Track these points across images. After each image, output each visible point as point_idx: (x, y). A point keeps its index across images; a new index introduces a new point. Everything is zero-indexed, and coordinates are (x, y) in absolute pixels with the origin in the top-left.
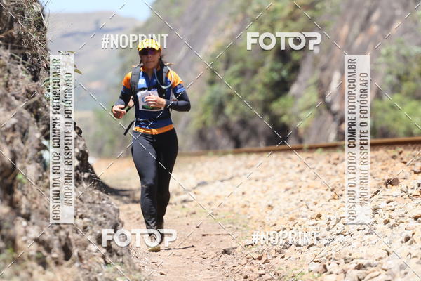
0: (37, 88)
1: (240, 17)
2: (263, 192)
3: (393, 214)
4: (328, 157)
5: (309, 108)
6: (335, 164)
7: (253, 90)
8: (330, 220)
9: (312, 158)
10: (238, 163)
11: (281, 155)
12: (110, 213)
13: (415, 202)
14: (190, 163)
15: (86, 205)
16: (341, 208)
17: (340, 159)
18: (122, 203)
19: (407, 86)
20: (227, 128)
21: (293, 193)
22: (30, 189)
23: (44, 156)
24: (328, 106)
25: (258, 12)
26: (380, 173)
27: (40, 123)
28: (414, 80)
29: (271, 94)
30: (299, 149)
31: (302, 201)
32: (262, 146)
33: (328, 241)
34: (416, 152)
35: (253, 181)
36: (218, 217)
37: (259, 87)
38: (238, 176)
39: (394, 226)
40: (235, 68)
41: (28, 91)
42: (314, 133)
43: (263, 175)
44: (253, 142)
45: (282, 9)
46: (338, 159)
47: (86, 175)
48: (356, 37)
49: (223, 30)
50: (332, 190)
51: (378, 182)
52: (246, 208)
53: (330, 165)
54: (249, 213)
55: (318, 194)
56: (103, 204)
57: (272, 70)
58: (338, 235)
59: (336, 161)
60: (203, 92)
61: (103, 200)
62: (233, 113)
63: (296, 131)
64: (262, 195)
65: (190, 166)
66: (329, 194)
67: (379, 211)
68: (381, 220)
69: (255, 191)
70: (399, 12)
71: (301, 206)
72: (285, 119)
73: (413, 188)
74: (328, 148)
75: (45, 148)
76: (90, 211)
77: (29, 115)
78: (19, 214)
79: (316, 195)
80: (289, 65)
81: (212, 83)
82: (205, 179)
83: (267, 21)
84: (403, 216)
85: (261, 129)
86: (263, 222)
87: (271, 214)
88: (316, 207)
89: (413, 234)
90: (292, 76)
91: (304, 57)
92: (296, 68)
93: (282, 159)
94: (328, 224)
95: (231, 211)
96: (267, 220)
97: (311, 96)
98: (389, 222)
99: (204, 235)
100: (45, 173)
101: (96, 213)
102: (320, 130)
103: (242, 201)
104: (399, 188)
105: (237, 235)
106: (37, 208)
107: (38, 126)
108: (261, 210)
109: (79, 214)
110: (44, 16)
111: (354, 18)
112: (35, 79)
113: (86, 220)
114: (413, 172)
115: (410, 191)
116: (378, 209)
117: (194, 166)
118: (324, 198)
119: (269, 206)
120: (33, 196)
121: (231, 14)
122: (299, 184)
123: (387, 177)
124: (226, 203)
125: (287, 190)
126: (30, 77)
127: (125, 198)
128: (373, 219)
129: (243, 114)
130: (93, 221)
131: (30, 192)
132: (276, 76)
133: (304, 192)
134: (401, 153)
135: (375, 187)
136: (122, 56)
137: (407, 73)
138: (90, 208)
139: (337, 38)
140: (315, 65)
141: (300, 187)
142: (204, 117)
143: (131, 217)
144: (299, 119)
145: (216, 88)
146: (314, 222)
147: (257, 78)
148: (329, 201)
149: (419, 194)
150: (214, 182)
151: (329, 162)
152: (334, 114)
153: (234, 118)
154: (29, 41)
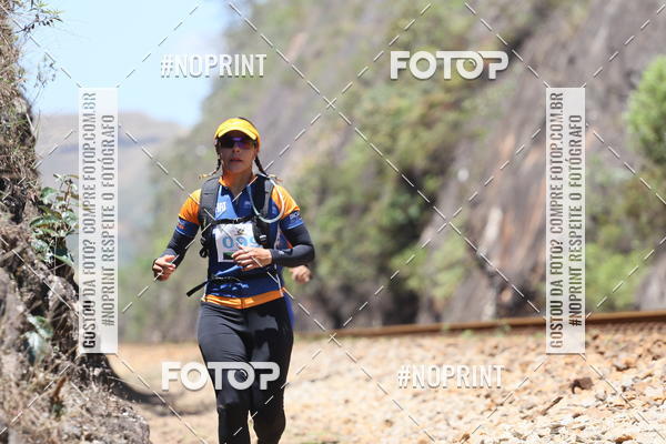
0: (19, 234)
2: (378, 399)
3: (583, 435)
4: (480, 344)
5: (450, 266)
6: (492, 355)
7: (361, 238)
8: (483, 442)
9: (455, 345)
10: (339, 352)
11: (407, 340)
12: (135, 432)
13: (618, 415)
15: (96, 419)
16: (502, 425)
17: (501, 347)
18: (154, 417)
19: (608, 232)
20: (321, 298)
21: (424, 401)
22: (7, 394)
23: (30, 341)
24: (482, 264)
25: (371, 114)
26: (564, 369)
27: (24, 289)
28: (618, 222)
29: (390, 244)
30: (434, 332)
31: (439, 413)
32: (377, 326)
34: (619, 336)
35: (361, 382)
37: (373, 232)
38: (339, 373)
40: (334, 202)
41: (5, 238)
42: (458, 306)
43: (378, 372)
44: (362, 320)
45: (409, 109)
47: (97, 372)
48: (526, 155)
49: (315, 142)
50: (487, 396)
51: (559, 385)
52: (350, 425)
53: (483, 357)
54: (354, 432)
55: (465, 403)
56: (124, 418)
57: (393, 205)
59: (495, 351)
61: (124, 411)
62: (332, 273)
63: (431, 303)
64: (376, 404)
66: (482, 403)
67: (561, 430)
69: (364, 399)
71: (436, 422)
72: (413, 284)
73: (614, 394)
74: (481, 329)
75: (31, 328)
76: (104, 428)
77: (7, 275)
79: (462, 404)
83: (385, 128)
84: (599, 439)
87: (390, 435)
88: (460, 424)
90: (426, 216)
91: (444, 186)
92: (430, 204)
93: (408, 347)
95: (327, 429)
96: (383, 443)
97: (454, 248)
100: (31, 369)
101: (112, 432)
102: (469, 301)
103: (344, 413)
104: (593, 393)
106: (18, 423)
107: (21, 294)
108: (374, 428)
109: (86, 433)
110: (31, 120)
111: (522, 125)
112: (17, 219)
113: (96, 442)
114: (614, 369)
115: (609, 399)
116: (558, 426)
118: (474, 409)
119: (387, 421)
120: (13, 404)
123: (574, 377)
124: (319, 416)
125: (415, 396)
126: (9, 215)
127: (160, 408)
129: (347, 276)
131: (8, 398)
132: (399, 216)
133: (443, 400)
134: (595, 338)
135: (555, 392)
136: (155, 181)
137: (607, 212)
138: (102, 424)
139: (496, 157)
140: (461, 198)
141: (437, 391)
143: (169, 438)
144: (435, 284)
147: (369, 218)
148: (482, 413)
149: (624, 403)
150: (300, 383)
151: (482, 352)
152: (492, 276)
153: (333, 283)
154: (8, 158)
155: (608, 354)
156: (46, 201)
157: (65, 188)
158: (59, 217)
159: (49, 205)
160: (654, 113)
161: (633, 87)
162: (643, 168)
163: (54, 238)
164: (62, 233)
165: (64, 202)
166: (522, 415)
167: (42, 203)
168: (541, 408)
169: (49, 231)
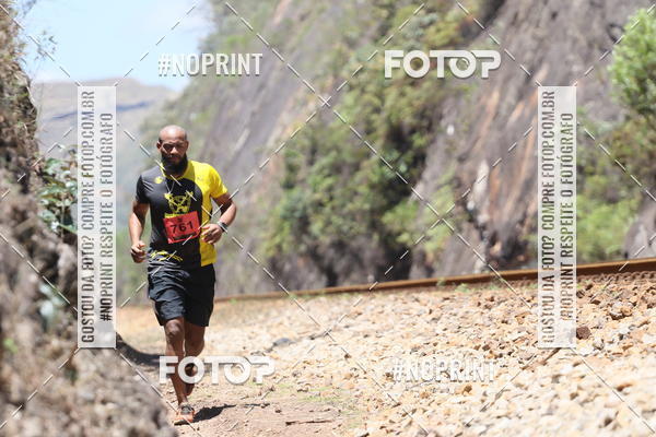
0: (28, 205)
1: (329, 81)
2: (377, 354)
3: (583, 383)
4: (476, 296)
6: (488, 307)
7: (354, 195)
8: (485, 394)
9: (452, 299)
10: (336, 309)
11: (403, 294)
12: (147, 394)
13: (618, 363)
14: (260, 311)
15: (109, 383)
16: (502, 376)
17: (496, 299)
19: (596, 181)
20: (314, 255)
21: (424, 355)
23: (42, 310)
24: (472, 217)
27: (36, 259)
28: (604, 173)
29: (382, 201)
30: (430, 285)
32: (371, 283)
33: (483, 428)
35: (361, 337)
36: (308, 395)
37: (363, 189)
38: (336, 329)
39: (586, 401)
40: (324, 161)
41: (15, 210)
42: (450, 259)
43: (376, 327)
44: (355, 276)
46: (492, 300)
48: (511, 109)
49: (305, 103)
50: (486, 348)
52: (352, 379)
53: (480, 309)
54: (356, 386)
55: (464, 355)
56: (136, 381)
57: (382, 163)
58: (499, 417)
59: (490, 303)
60: (276, 200)
61: (136, 374)
62: (323, 231)
63: (424, 255)
64: (375, 359)
65: (261, 317)
66: (481, 356)
67: (561, 379)
68: (565, 393)
69: (363, 354)
70: (576, 68)
72: (404, 238)
73: (611, 343)
74: (473, 282)
75: (44, 297)
76: (117, 392)
77: (18, 246)
78: (8, 401)
79: (460, 356)
80: (410, 155)
81: (289, 186)
82: (286, 336)
83: (371, 88)
84: (600, 387)
85: (367, 255)
86: (380, 401)
87: (391, 388)
89: (617, 414)
90: (414, 172)
91: (433, 141)
92: (419, 160)
93: (404, 302)
94: (483, 401)
95: (330, 385)
96: (384, 397)
97: (444, 202)
98: (577, 395)
99: (288, 424)
100: (45, 336)
101: (125, 395)
102: (459, 254)
103: (344, 369)
104: (591, 342)
105: (341, 422)
109: (100, 396)
111: (507, 79)
112: (25, 190)
113: (110, 406)
114: (610, 317)
115: (607, 347)
116: (559, 376)
117: (267, 315)
119: (388, 375)
120: (28, 371)
121: (315, 78)
122: (434, 340)
124: (320, 371)
125: (415, 349)
126: (18, 187)
128: (553, 393)
129: (339, 231)
130: (121, 408)
132: (390, 174)
133: (442, 353)
134: (590, 287)
137: (593, 163)
138: (116, 388)
139: (483, 108)
140: (448, 153)
141: (435, 345)
142: (277, 240)
145: (296, 192)
146: (461, 398)
147: (359, 176)
149: (622, 351)
150: (300, 340)
151: (479, 304)
152: (482, 228)
153: (326, 240)
154: (13, 131)
155: (603, 303)
156: (50, 171)
157: (69, 158)
158: (64, 187)
159: (54, 175)
160: (638, 65)
161: (614, 39)
162: (628, 118)
163: (60, 208)
164: (67, 203)
165: (68, 172)
166: (522, 365)
167: (46, 174)
168: (540, 358)
169: (54, 200)
